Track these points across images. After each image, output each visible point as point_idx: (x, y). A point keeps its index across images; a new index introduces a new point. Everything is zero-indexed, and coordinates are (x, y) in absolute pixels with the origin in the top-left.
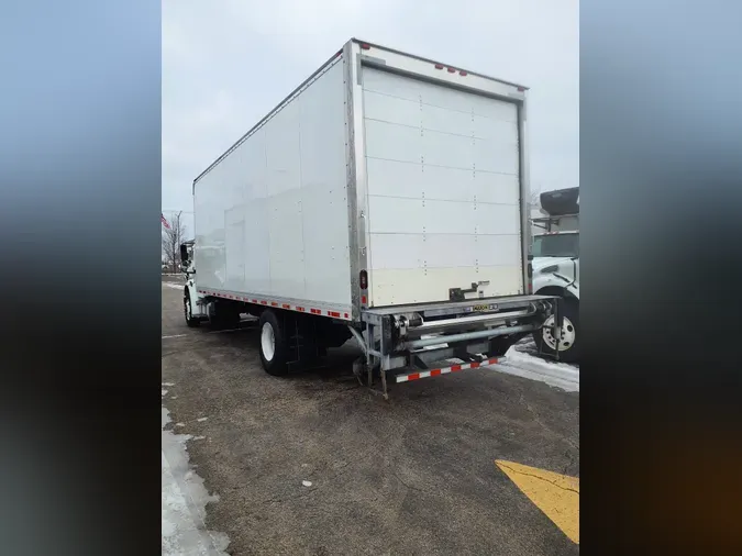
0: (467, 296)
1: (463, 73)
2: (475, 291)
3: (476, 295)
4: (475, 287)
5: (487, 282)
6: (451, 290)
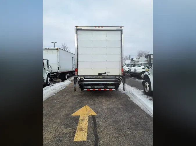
0: (103, 75)
1: (102, 27)
3: (106, 75)
4: (105, 73)
5: (109, 72)
6: (99, 73)
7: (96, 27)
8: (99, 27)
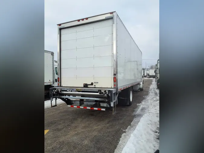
0: (89, 86)
1: (87, 19)
2: (93, 85)
3: (93, 86)
5: (97, 83)
6: (84, 84)
7: (79, 21)
8: (83, 20)
